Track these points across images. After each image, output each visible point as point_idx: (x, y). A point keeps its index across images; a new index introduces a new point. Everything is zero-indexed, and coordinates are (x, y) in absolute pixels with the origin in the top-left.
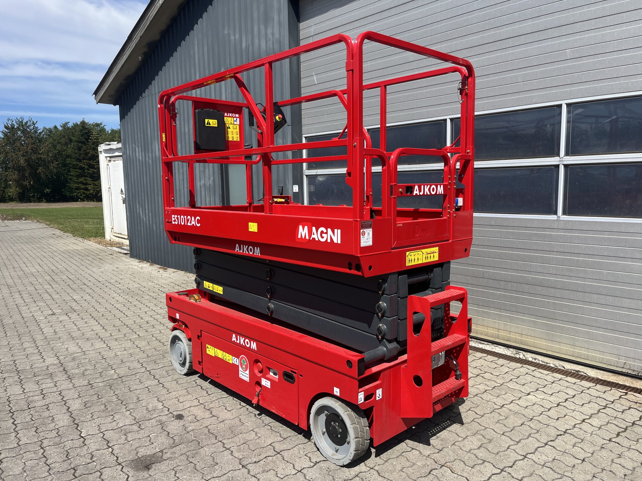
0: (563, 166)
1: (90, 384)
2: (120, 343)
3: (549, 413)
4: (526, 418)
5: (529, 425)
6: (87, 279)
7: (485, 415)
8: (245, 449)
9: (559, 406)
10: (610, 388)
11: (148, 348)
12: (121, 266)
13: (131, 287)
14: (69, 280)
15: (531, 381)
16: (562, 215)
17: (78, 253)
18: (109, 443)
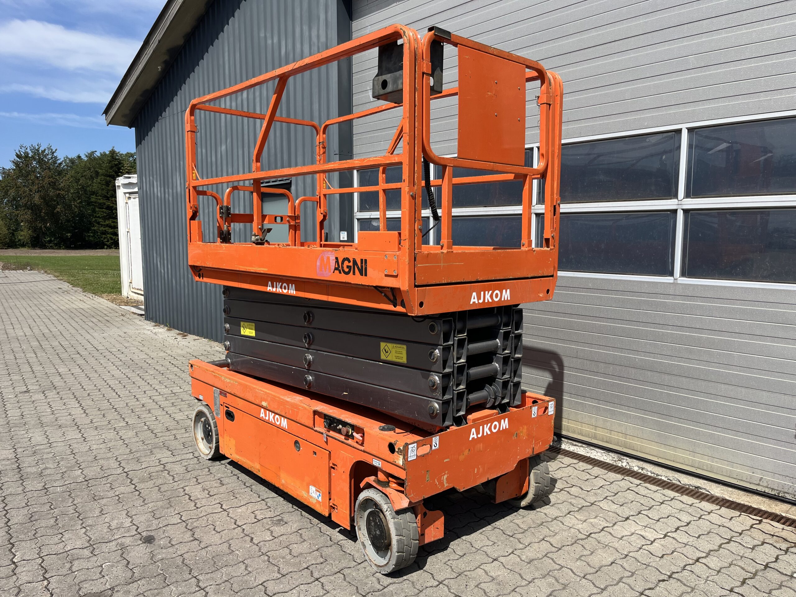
0: (682, 211)
1: (46, 489)
2: (99, 433)
3: (650, 548)
4: (619, 554)
5: (621, 564)
6: (83, 346)
7: (563, 548)
8: (225, 589)
9: (667, 537)
10: (739, 513)
11: (134, 440)
12: (131, 330)
13: (135, 357)
14: (60, 347)
15: (633, 500)
16: (680, 277)
17: (82, 312)
18: (46, 574)
